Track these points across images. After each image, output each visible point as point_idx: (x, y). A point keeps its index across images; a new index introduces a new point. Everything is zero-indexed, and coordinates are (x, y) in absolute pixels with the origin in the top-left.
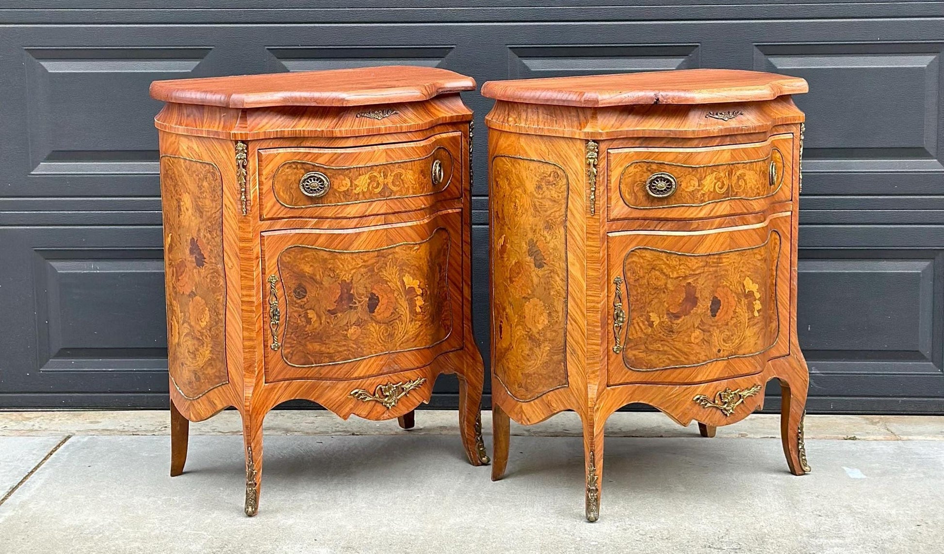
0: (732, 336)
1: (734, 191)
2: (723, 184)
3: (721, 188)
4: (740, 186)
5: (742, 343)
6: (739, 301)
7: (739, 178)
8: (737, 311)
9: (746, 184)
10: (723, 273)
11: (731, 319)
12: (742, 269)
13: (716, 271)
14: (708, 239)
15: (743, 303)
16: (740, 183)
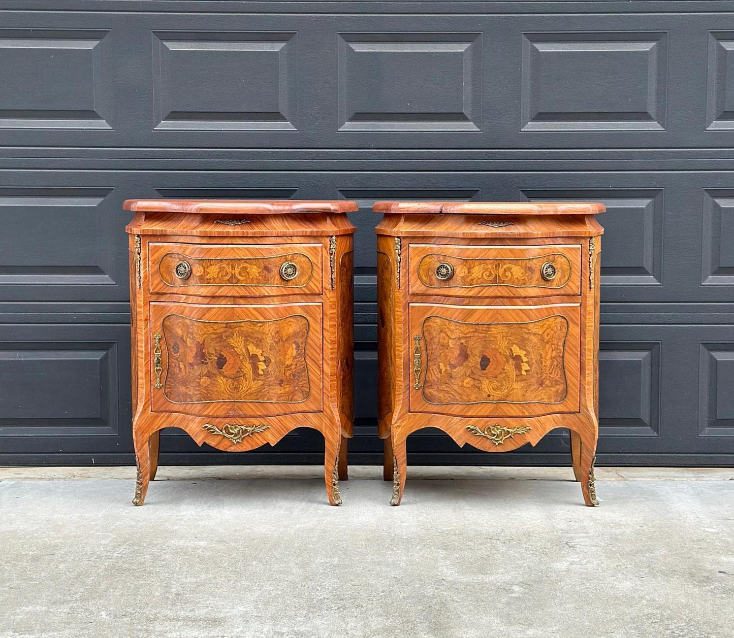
0: (501, 386)
1: (501, 280)
2: (491, 274)
3: (489, 276)
4: (507, 276)
5: (510, 393)
6: (508, 361)
7: (505, 271)
8: (505, 368)
9: (512, 275)
10: (492, 339)
11: (500, 374)
12: (510, 338)
13: (486, 337)
14: (478, 312)
15: (510, 363)
16: (507, 274)
